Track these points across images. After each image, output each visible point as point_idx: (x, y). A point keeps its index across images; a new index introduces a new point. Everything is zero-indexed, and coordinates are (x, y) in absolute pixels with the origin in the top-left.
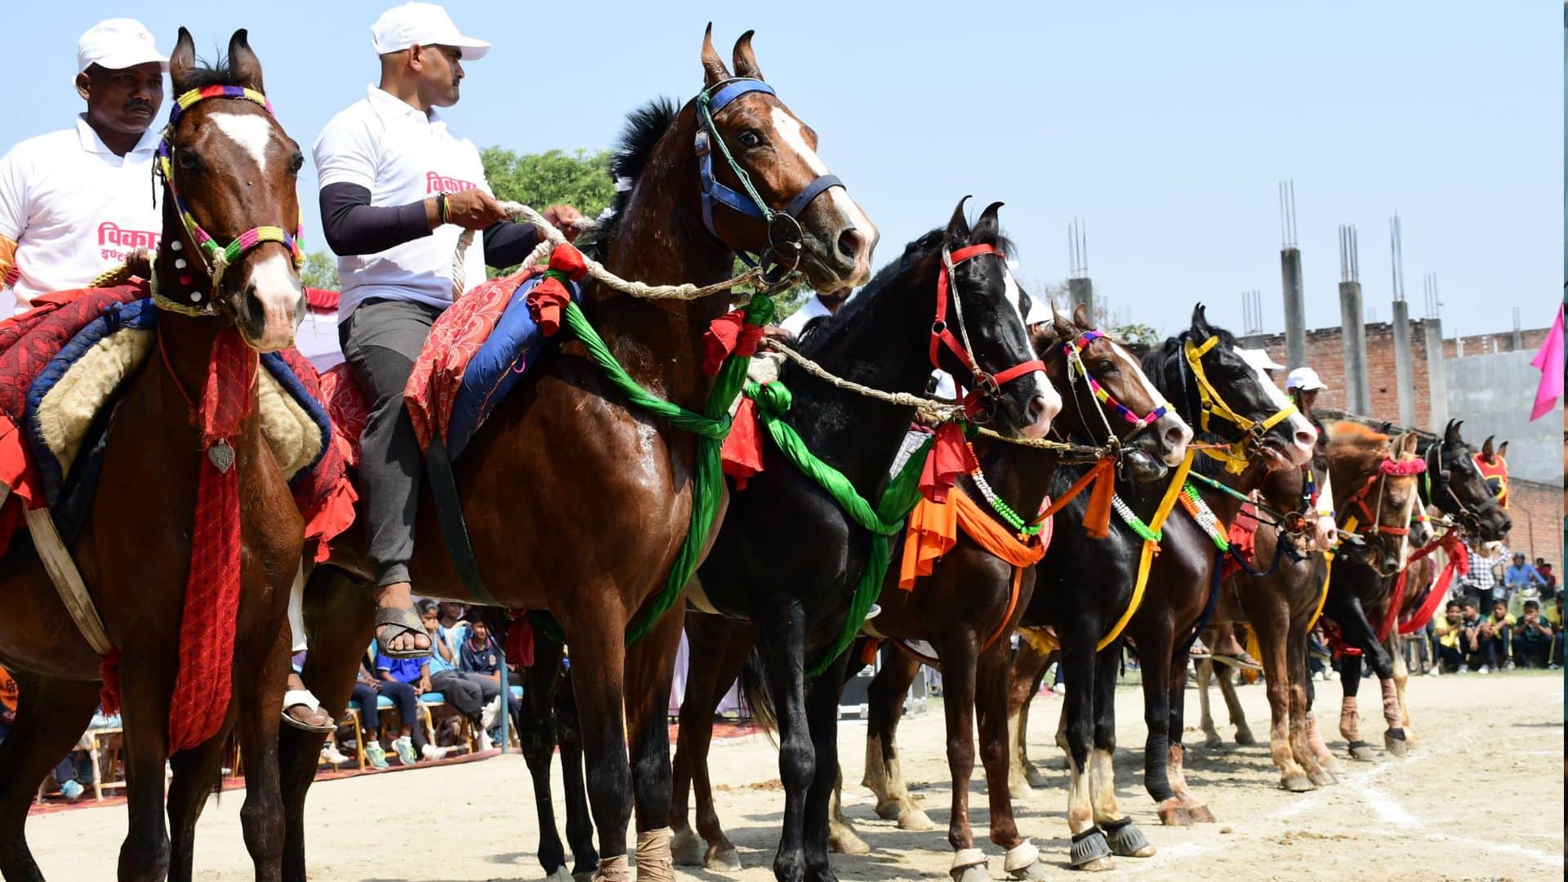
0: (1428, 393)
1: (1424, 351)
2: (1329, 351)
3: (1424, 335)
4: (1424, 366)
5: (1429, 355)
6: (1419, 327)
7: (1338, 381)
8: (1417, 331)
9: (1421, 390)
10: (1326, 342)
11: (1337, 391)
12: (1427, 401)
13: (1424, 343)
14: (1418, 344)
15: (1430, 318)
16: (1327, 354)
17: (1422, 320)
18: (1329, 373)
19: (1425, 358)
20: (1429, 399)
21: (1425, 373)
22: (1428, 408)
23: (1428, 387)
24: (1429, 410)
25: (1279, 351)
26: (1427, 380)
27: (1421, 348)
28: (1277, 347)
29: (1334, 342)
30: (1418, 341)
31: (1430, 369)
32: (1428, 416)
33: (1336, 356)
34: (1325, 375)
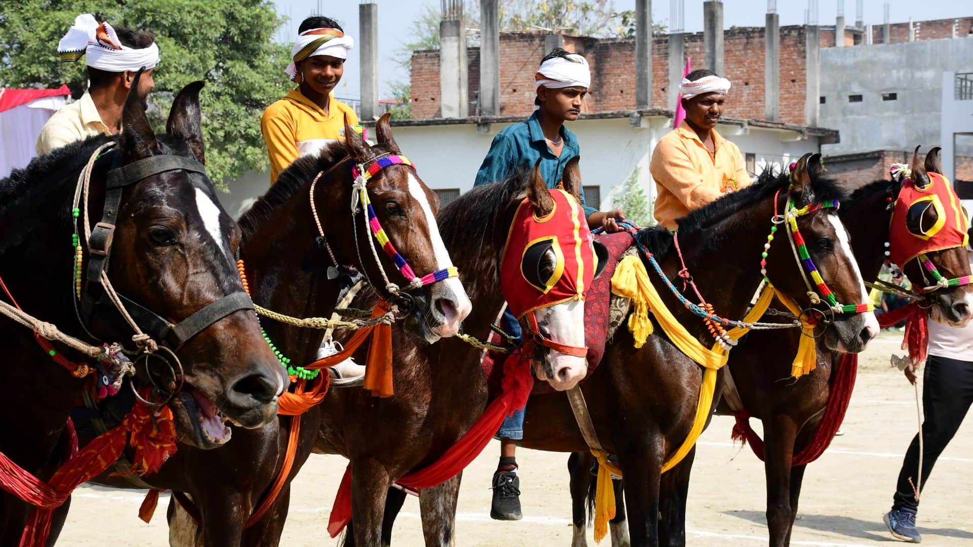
0: (805, 85)
1: (804, 51)
2: (733, 49)
3: (805, 39)
4: (804, 63)
5: (808, 55)
6: (802, 31)
7: (738, 73)
8: (800, 34)
9: (800, 83)
10: (731, 41)
11: (737, 81)
12: (804, 92)
13: (804, 45)
14: (800, 45)
15: (811, 24)
16: (731, 51)
17: (804, 25)
18: (732, 66)
19: (805, 57)
20: (805, 90)
21: (804, 69)
22: (804, 98)
23: (805, 80)
24: (805, 99)
25: (695, 47)
26: (805, 75)
27: (802, 49)
28: (694, 44)
29: (737, 41)
30: (800, 43)
31: (808, 66)
32: (803, 104)
33: (737, 53)
34: (729, 68)
